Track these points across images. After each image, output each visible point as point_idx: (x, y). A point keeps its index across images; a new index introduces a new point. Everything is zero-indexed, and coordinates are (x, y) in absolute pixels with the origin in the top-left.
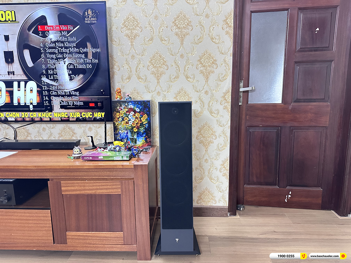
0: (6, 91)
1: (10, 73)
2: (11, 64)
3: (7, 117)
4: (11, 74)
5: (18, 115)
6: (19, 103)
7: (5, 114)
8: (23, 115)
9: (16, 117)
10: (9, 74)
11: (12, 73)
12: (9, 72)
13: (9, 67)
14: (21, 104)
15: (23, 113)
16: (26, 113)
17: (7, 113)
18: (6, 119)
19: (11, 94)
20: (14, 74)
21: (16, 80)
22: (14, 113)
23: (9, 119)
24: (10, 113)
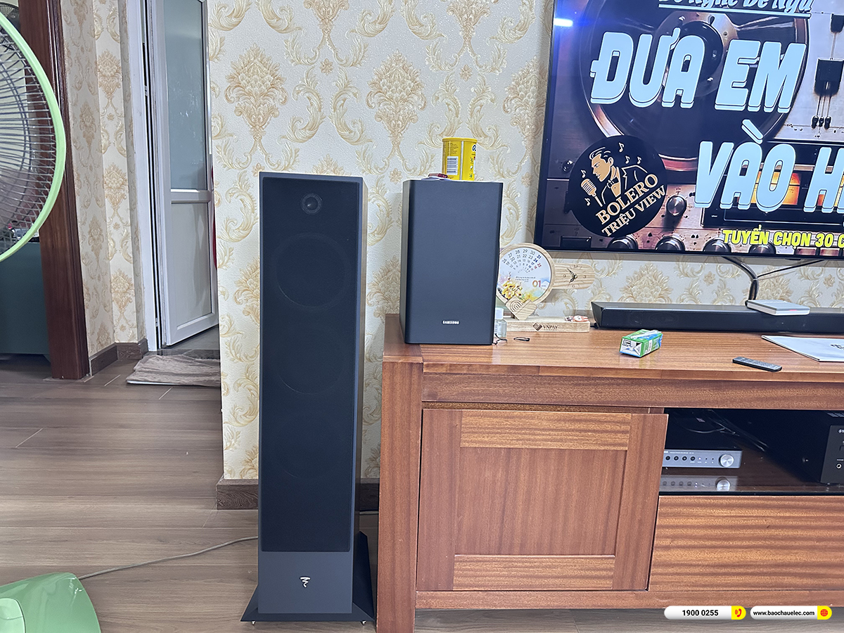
0: (794, 172)
1: (818, 124)
2: (828, 99)
3: (776, 243)
4: (821, 125)
5: (805, 240)
6: (819, 207)
7: (772, 235)
8: (821, 240)
9: (799, 246)
10: (814, 126)
11: (824, 124)
12: (815, 120)
13: (821, 104)
14: (823, 211)
15: (821, 235)
16: (830, 236)
17: (779, 233)
18: (772, 249)
19: (804, 180)
20: (827, 127)
21: (827, 144)
22: (797, 234)
23: (779, 251)
24: (786, 234)
